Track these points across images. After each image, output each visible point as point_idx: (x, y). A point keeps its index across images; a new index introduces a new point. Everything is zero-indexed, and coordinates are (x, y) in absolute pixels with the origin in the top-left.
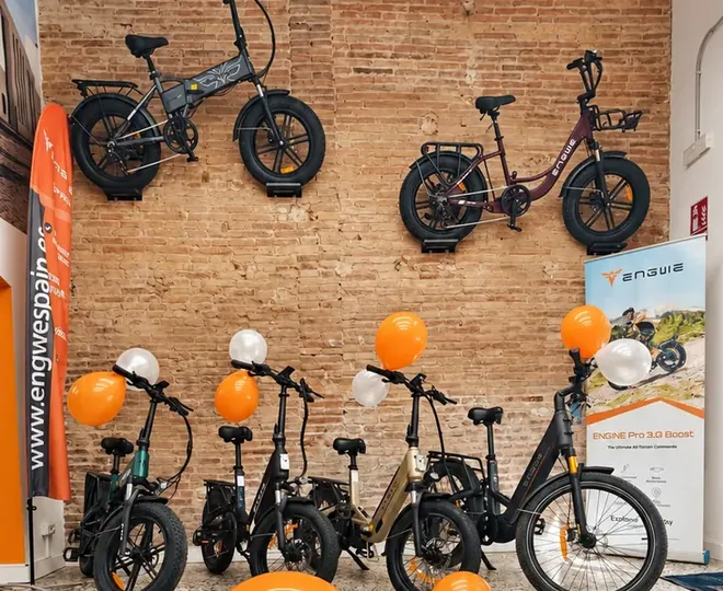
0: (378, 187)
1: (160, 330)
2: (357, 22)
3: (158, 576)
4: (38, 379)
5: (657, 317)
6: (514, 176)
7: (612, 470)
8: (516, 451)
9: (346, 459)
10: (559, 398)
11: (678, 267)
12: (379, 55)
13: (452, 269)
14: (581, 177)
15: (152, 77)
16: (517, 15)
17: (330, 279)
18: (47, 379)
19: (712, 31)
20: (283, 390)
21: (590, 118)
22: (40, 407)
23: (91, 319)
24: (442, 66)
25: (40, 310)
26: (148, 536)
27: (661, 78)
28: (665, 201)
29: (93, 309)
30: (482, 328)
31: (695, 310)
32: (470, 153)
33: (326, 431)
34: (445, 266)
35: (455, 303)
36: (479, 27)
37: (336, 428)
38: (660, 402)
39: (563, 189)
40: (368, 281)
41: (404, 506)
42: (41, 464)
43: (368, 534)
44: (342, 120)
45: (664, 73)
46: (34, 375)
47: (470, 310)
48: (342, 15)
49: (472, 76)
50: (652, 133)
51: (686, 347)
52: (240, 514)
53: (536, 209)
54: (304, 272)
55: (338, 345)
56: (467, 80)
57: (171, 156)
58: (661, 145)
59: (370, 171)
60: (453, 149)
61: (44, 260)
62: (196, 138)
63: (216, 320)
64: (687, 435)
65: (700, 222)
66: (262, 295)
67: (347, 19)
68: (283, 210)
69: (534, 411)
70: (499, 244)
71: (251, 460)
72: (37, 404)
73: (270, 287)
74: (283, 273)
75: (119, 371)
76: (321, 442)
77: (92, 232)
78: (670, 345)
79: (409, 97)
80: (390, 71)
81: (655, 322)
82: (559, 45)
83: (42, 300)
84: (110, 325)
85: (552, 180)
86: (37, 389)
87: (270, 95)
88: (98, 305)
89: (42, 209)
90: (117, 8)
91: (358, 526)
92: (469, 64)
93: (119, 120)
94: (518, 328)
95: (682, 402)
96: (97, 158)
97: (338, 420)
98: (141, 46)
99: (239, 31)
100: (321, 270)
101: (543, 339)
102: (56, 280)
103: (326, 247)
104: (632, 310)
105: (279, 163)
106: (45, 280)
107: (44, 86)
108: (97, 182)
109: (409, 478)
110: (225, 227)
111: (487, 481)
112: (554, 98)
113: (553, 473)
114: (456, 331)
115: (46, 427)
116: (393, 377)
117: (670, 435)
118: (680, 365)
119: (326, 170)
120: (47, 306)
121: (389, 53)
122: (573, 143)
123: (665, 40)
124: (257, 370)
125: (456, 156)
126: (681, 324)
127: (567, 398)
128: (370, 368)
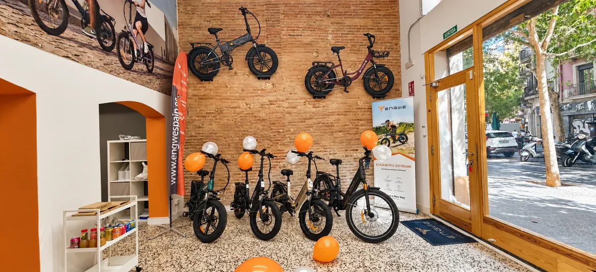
0: (297, 76)
1: (219, 127)
2: (290, 19)
3: (216, 228)
4: (174, 152)
5: (397, 124)
6: (346, 73)
7: (379, 188)
8: (349, 169)
9: (286, 177)
10: (361, 161)
11: (404, 107)
12: (297, 30)
13: (324, 104)
14: (370, 72)
15: (217, 41)
16: (345, 16)
17: (280, 108)
18: (177, 152)
19: (412, 25)
20: (262, 157)
21: (372, 53)
22: (175, 162)
23: (194, 123)
24: (321, 34)
25: (175, 127)
26: (213, 211)
27: (397, 37)
28: (400, 79)
29: (195, 120)
30: (335, 125)
31: (410, 123)
32: (329, 65)
33: (279, 163)
34: (322, 103)
35: (326, 116)
36: (333, 20)
37: (283, 162)
38: (399, 154)
39: (363, 77)
40: (293, 109)
41: (304, 201)
42: (175, 182)
43: (294, 208)
44: (285, 52)
45: (398, 36)
46: (173, 150)
47: (332, 119)
48: (284, 17)
49: (330, 37)
50: (394, 56)
51: (408, 136)
52: (247, 198)
53: (355, 83)
54: (271, 106)
55: (283, 132)
56: (329, 38)
57: (223, 68)
58: (398, 60)
59: (294, 70)
60: (324, 64)
61: (177, 109)
62: (232, 61)
63: (239, 123)
64: (409, 167)
65: (412, 89)
66: (256, 114)
67: (286, 18)
68: (263, 84)
69: (355, 154)
70: (340, 95)
71: (252, 174)
72: (174, 161)
73: (259, 111)
74: (264, 106)
75: (203, 153)
76: (278, 167)
77: (196, 93)
78: (402, 134)
79: (308, 44)
80: (301, 35)
81: (397, 126)
82: (361, 26)
83: (176, 124)
84: (201, 125)
85: (359, 74)
86: (174, 156)
87: (258, 46)
88: (197, 118)
89: (177, 90)
90: (205, 16)
91: (290, 204)
92: (329, 32)
93: (205, 55)
94: (349, 125)
95: (407, 155)
96: (197, 68)
97: (284, 159)
98: (213, 31)
99: (247, 25)
100: (277, 105)
101: (358, 129)
102: (181, 114)
103: (278, 97)
104: (388, 121)
105: (262, 68)
106: (178, 116)
107: (179, 43)
108: (196, 75)
109: (307, 190)
110: (243, 90)
111: (337, 186)
112: (360, 44)
113: (358, 189)
114: (327, 126)
115: (177, 169)
116: (301, 154)
117: (403, 166)
118: (406, 141)
119: (278, 70)
120: (178, 126)
121: (301, 29)
122: (366, 61)
123: (397, 24)
124: (253, 152)
125: (325, 66)
126: (406, 127)
127: (364, 160)
128: (292, 152)
